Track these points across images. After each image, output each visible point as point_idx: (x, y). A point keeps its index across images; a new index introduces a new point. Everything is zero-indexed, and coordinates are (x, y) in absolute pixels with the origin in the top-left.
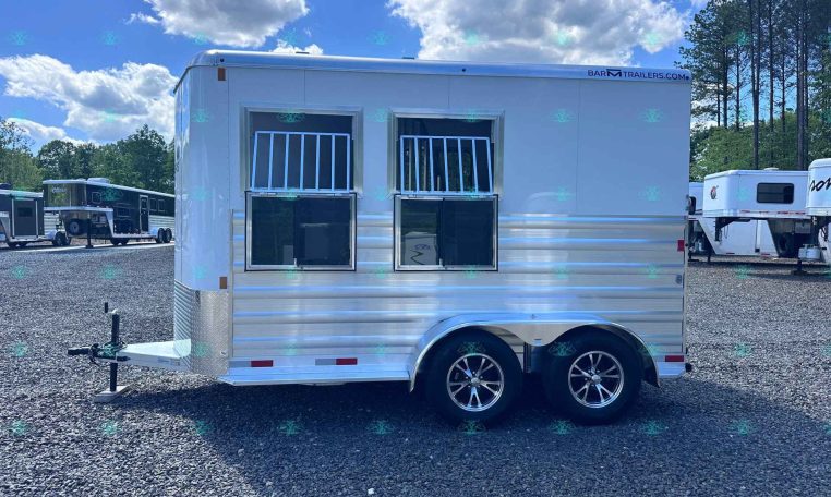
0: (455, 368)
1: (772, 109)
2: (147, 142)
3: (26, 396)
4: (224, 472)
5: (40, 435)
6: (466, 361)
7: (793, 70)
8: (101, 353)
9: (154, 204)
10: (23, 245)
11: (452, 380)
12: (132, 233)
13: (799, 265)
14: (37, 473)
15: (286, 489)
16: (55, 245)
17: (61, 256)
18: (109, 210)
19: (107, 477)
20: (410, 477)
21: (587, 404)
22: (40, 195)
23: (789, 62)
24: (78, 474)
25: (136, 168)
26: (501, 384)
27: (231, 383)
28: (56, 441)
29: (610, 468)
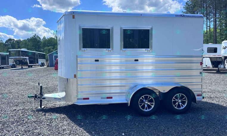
0: (141, 99)
1: (207, 28)
2: (36, 39)
3: (16, 110)
4: (79, 130)
5: (23, 121)
6: (144, 97)
7: (212, 17)
8: (38, 97)
9: (39, 56)
10: (3, 68)
11: (140, 102)
12: (34, 64)
13: (219, 70)
14: (26, 132)
15: (99, 134)
16: (12, 68)
17: (15, 71)
18: (27, 58)
19: (46, 132)
20: (133, 130)
21: (178, 109)
22: (8, 54)
23: (211, 15)
24: (38, 131)
25: (33, 46)
26: (154, 103)
27: (78, 104)
28: (28, 122)
29: (188, 126)
